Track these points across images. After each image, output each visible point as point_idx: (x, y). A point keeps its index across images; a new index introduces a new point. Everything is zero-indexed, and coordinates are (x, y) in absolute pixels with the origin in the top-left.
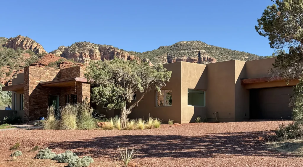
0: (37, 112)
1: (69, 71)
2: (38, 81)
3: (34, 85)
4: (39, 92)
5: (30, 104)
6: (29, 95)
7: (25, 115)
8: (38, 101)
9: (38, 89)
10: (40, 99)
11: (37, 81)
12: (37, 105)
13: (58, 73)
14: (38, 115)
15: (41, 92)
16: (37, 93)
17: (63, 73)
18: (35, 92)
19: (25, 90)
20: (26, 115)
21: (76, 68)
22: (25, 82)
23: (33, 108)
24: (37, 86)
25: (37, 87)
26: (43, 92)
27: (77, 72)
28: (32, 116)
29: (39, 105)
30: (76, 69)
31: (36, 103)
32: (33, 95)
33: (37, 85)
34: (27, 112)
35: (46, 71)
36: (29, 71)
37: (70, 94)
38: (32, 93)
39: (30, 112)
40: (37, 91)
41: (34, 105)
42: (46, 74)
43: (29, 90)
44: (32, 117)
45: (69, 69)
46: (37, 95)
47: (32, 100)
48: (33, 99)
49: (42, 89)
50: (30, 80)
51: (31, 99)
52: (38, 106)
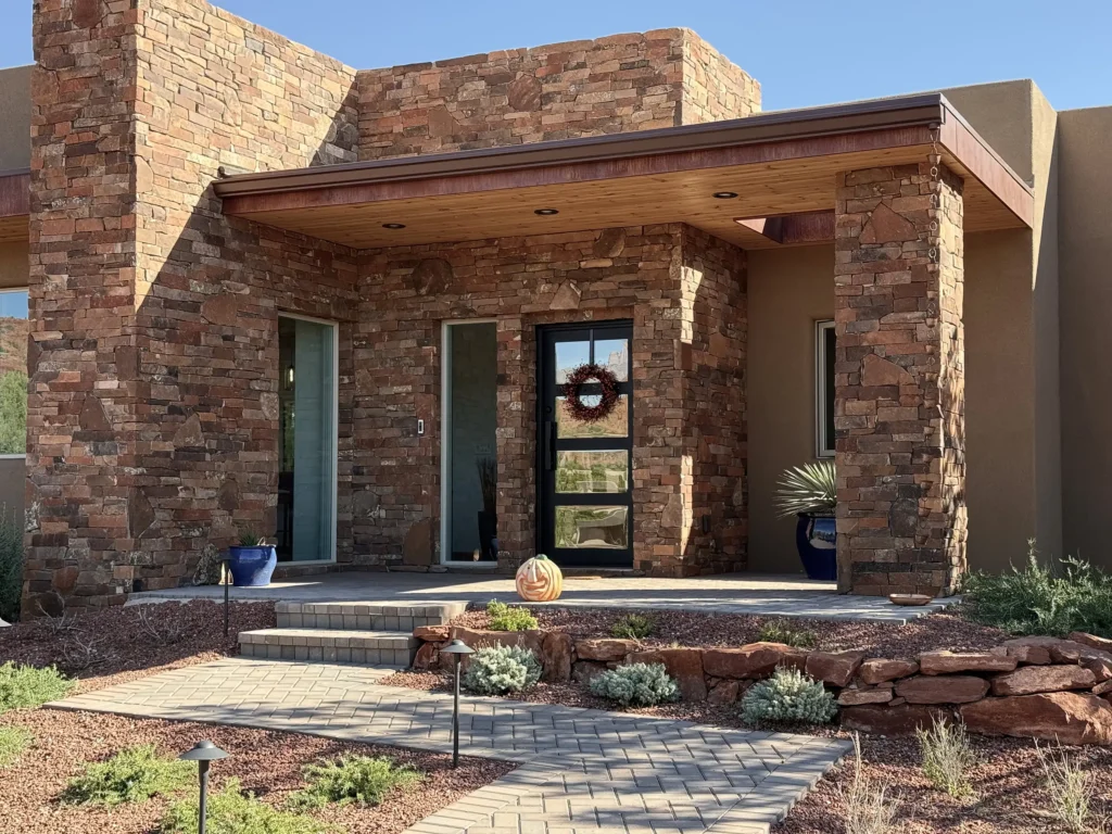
0: (201, 494)
1: (496, 82)
2: (202, 160)
3: (177, 196)
4: (217, 277)
5: (142, 398)
6: (130, 300)
7: (61, 527)
8: (208, 371)
9: (209, 239)
10: (216, 352)
11: (196, 157)
12: (195, 410)
13: (342, 111)
14: (204, 518)
15: (228, 275)
16: (197, 287)
17: (396, 104)
18: (182, 272)
19: (54, 248)
20: (79, 524)
21: (608, 53)
22: (57, 150)
23: (169, 447)
24: (198, 211)
25: (198, 219)
26: (244, 280)
27: (632, 93)
28: (156, 534)
29: (211, 417)
30: (614, 66)
31: (186, 389)
32: (169, 304)
33: (195, 200)
34: (99, 491)
35: (260, 57)
36: (139, 28)
37: (508, 311)
38: (160, 279)
39: (142, 495)
40: (197, 258)
41: (173, 410)
42: (259, 94)
43: (139, 246)
44: (156, 544)
45: (490, 68)
46: (194, 307)
47: (162, 352)
48: (168, 349)
49: (234, 245)
50: (141, 128)
51: (154, 344)
52: (207, 427)
